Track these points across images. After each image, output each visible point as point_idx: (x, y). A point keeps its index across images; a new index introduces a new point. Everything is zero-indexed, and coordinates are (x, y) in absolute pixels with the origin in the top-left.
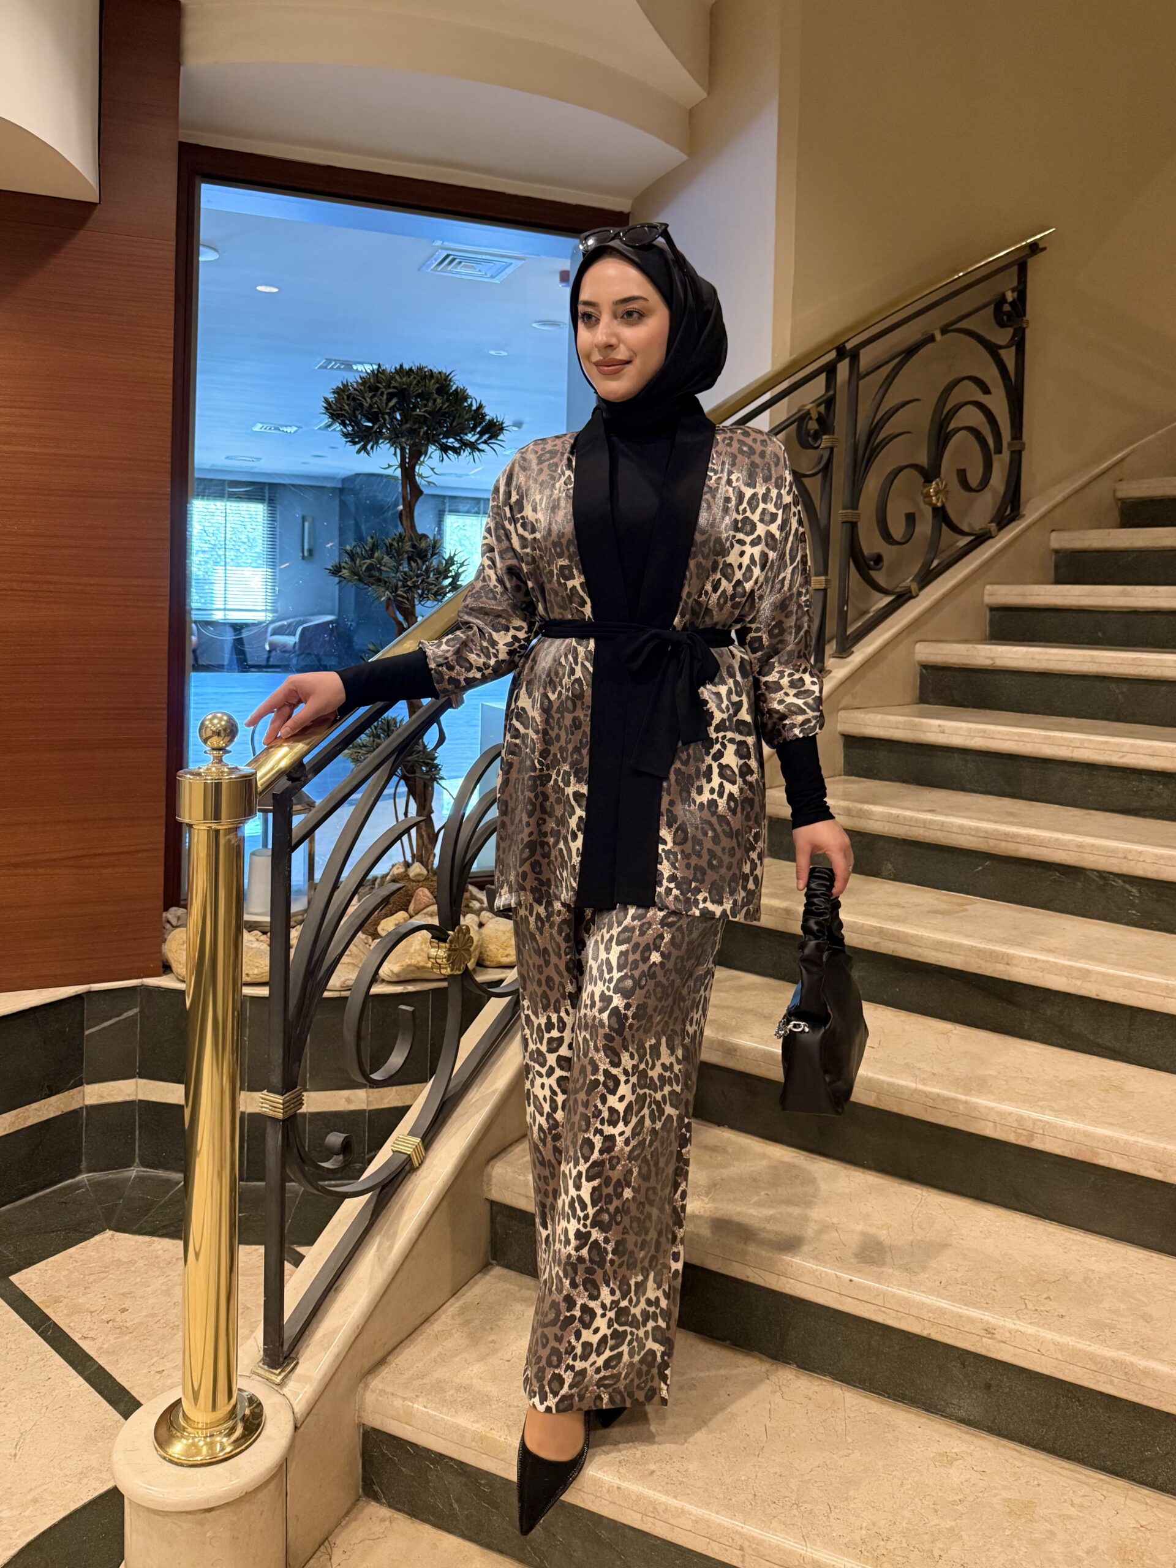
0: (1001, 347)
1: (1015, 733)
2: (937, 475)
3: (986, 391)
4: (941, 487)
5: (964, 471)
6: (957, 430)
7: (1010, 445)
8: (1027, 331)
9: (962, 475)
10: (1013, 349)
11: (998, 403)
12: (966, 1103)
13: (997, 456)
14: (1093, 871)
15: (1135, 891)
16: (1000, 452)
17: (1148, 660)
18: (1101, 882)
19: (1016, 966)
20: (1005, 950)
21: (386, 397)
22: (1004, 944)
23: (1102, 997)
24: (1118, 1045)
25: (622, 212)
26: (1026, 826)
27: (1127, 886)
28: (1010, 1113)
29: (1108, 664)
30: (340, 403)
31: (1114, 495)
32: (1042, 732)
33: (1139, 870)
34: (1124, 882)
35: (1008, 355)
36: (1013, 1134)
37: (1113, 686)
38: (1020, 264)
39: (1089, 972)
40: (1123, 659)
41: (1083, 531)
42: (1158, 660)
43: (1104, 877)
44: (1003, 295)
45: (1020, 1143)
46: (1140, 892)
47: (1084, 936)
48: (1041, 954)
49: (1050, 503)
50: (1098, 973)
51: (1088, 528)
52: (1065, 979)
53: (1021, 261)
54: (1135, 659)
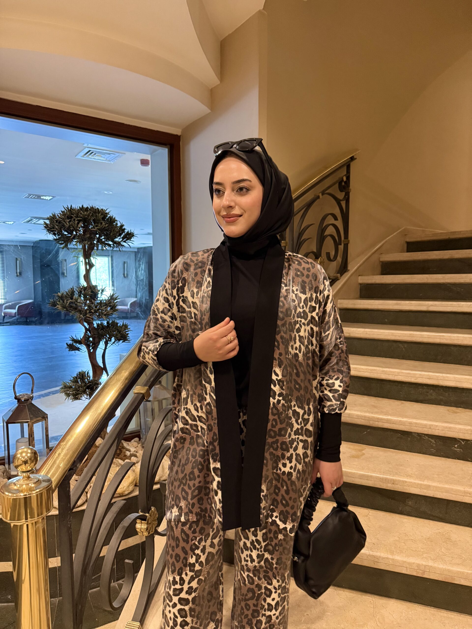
0: (341, 200)
1: (369, 369)
2: (320, 255)
3: (336, 219)
4: (322, 260)
5: (329, 253)
6: (327, 236)
7: (343, 241)
8: (351, 194)
9: (328, 254)
10: (345, 201)
11: (339, 224)
12: (393, 559)
13: (340, 246)
14: (415, 433)
15: (433, 441)
16: (341, 245)
17: (416, 334)
18: (419, 438)
19: (397, 484)
20: (392, 477)
21: (76, 222)
22: (390, 474)
23: (436, 496)
24: (441, 516)
25: (177, 135)
26: (385, 414)
27: (430, 439)
28: (414, 563)
29: (399, 336)
30: (52, 224)
31: (379, 260)
32: (381, 369)
33: (436, 433)
34: (429, 437)
35: (343, 204)
36: (415, 572)
37: (400, 345)
38: (347, 165)
39: (429, 486)
40: (405, 334)
41: (372, 276)
42: (420, 335)
43: (420, 436)
44: (343, 178)
45: (418, 575)
46: (435, 441)
47: (417, 464)
48: (408, 479)
49: (359, 265)
50: (434, 487)
51: (374, 275)
52: (419, 489)
53: (348, 164)
54: (410, 334)
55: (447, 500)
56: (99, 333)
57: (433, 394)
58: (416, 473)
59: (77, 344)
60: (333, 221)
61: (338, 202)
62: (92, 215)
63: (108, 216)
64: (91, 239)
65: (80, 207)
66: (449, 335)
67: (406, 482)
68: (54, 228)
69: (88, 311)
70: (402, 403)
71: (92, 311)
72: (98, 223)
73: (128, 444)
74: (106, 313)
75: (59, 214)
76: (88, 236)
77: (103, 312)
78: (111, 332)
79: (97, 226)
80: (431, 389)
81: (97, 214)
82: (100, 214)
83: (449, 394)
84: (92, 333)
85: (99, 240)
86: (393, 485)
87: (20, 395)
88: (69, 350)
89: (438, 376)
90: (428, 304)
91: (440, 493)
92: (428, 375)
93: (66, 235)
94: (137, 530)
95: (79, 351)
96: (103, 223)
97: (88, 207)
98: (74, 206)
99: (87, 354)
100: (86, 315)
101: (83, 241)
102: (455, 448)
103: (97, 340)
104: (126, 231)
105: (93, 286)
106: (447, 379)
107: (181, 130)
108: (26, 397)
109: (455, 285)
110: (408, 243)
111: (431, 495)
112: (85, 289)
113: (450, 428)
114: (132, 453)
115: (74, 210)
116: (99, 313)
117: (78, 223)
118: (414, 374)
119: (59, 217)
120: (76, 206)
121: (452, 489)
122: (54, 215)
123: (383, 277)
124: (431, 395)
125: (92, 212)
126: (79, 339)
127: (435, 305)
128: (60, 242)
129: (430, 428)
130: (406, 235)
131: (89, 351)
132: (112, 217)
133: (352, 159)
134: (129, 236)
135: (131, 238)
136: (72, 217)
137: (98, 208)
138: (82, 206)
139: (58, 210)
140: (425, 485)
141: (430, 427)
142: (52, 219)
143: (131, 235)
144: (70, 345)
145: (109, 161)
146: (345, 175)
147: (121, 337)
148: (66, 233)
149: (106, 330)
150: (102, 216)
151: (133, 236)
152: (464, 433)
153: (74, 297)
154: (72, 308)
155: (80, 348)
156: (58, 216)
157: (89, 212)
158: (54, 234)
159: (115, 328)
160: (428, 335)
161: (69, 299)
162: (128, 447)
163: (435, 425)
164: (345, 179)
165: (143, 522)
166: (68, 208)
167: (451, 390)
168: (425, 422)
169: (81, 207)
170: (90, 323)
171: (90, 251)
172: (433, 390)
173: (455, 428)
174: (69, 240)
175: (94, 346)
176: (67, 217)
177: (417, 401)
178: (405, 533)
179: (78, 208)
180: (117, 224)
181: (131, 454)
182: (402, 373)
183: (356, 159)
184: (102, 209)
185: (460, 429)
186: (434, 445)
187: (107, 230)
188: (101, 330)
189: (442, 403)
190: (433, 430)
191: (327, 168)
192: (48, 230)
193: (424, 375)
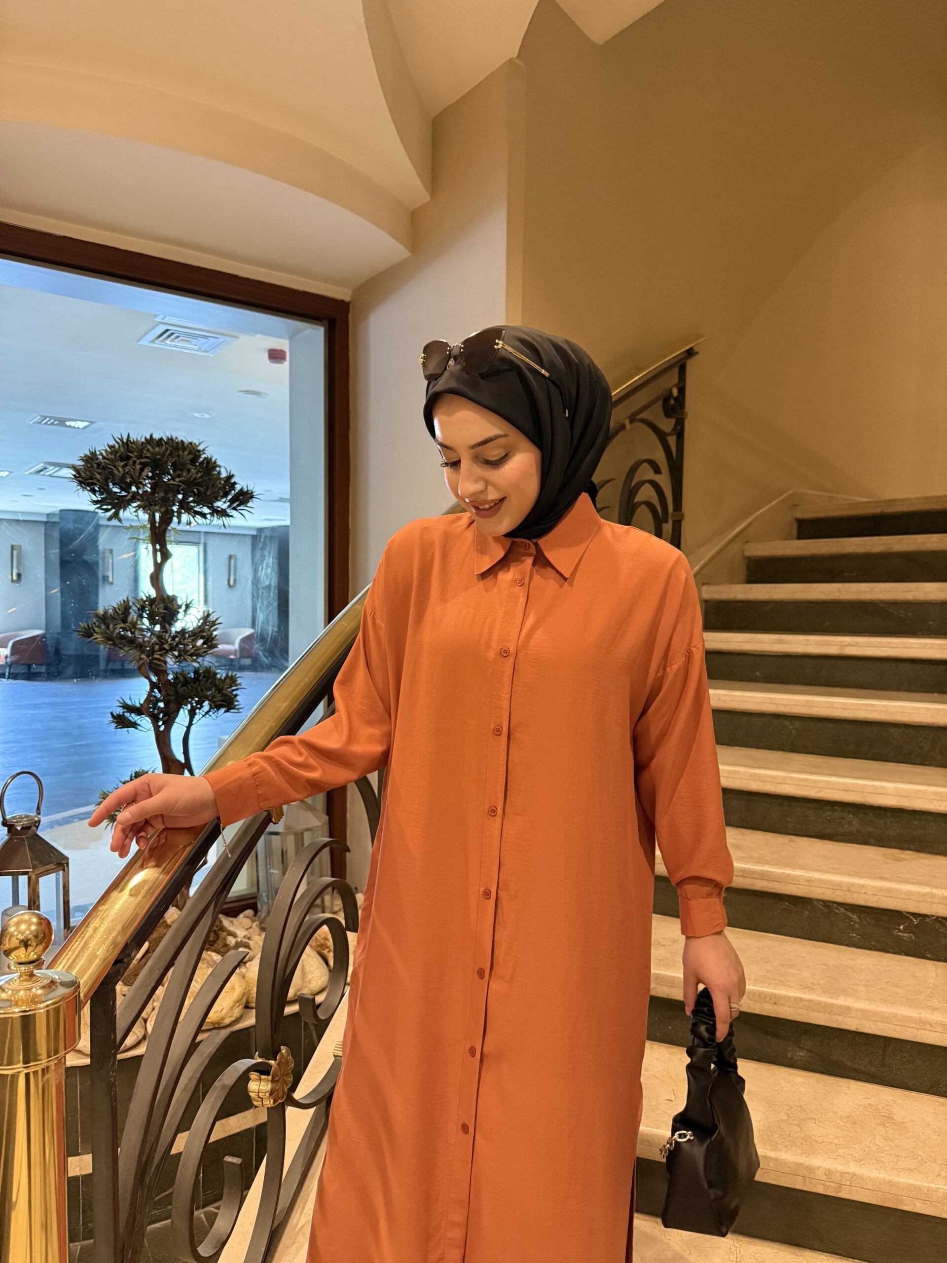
0: (668, 434)
3: (657, 471)
6: (640, 504)
7: (672, 515)
8: (686, 421)
10: (675, 437)
11: (664, 480)
12: (776, 1159)
13: (664, 525)
14: (818, 900)
15: (855, 917)
16: (667, 522)
17: (818, 702)
18: (826, 910)
19: (783, 1005)
20: (771, 991)
21: (138, 467)
22: (770, 984)
23: (862, 1030)
24: (873, 1070)
25: (343, 301)
26: (759, 862)
27: (849, 914)
28: (818, 1168)
29: (784, 705)
30: (90, 471)
31: (743, 555)
32: (749, 770)
33: (861, 900)
34: (846, 909)
35: (672, 441)
36: (822, 1187)
37: (787, 723)
38: (680, 366)
39: (849, 1009)
40: (797, 701)
41: (729, 586)
42: (827, 702)
43: (828, 905)
44: (671, 391)
45: (828, 1193)
46: (860, 918)
47: (823, 964)
48: (804, 993)
49: (702, 563)
50: (858, 1010)
51: (732, 583)
52: (827, 1016)
53: (682, 363)
54: (807, 701)
55: (885, 1037)
56: (177, 692)
57: (854, 823)
58: (822, 982)
59: (133, 715)
60: (651, 475)
61: (662, 436)
62: (171, 454)
63: (203, 456)
64: (166, 503)
65: (146, 439)
66: (885, 703)
67: (801, 999)
68: (92, 479)
69: (157, 647)
70: (791, 841)
71: (166, 646)
72: (181, 470)
73: (232, 922)
74: (193, 651)
75: (103, 452)
76: (162, 494)
77: (188, 648)
78: (202, 690)
79: (179, 476)
80: (849, 812)
81: (181, 452)
82: (186, 453)
83: (886, 823)
84: (163, 692)
85: (185, 506)
86: (775, 1007)
87: (14, 818)
88: (116, 728)
89: (863, 786)
90: (842, 642)
91: (871, 1023)
92: (844, 783)
93: (116, 493)
94: (251, 1094)
95: (136, 728)
96: (193, 470)
97: (161, 439)
98: (133, 437)
99: (152, 735)
100: (153, 654)
101: (151, 505)
102: (900, 931)
103: (173, 706)
104: (238, 488)
105: (168, 596)
106: (881, 791)
107: (350, 292)
108: (25, 822)
109: (895, 604)
110: (801, 522)
111: (853, 1028)
112: (152, 601)
113: (889, 890)
114: (239, 940)
115: (134, 443)
116: (179, 652)
117: (142, 470)
118: (815, 781)
119: (104, 458)
120: (139, 435)
121: (895, 1016)
122: (94, 454)
123: (751, 589)
124: (850, 823)
125: (170, 448)
126: (138, 705)
127: (856, 645)
128: (105, 507)
129: (849, 890)
130: (795, 506)
131: (157, 728)
132: (211, 458)
133: (690, 353)
134: (244, 498)
135: (248, 502)
136: (129, 458)
137: (182, 441)
138: (151, 436)
139: (101, 444)
140: (840, 1007)
141: (849, 888)
142: (90, 459)
143: (248, 496)
144: (119, 716)
145: (206, 351)
146: (676, 385)
147: (222, 701)
148: (116, 490)
149: (192, 687)
150: (191, 456)
151: (252, 497)
152: (918, 901)
153: (129, 619)
154: (123, 641)
155: (138, 722)
156: (101, 454)
157: (164, 448)
158: (93, 491)
159: (211, 683)
160: (842, 703)
161: (120, 621)
162: (231, 929)
163: (858, 884)
164: (675, 392)
165: (263, 1077)
166: (122, 440)
167: (889, 815)
168: (838, 878)
169: (148, 437)
170: (160, 671)
171: (164, 526)
172: (853, 814)
173: (901, 891)
174: (123, 502)
175: (166, 718)
176: (120, 456)
177: (821, 836)
178: (800, 1107)
179: (143, 440)
180: (219, 473)
181: (237, 942)
182: (791, 778)
183: (697, 353)
184: (191, 443)
185: (909, 893)
186: (857, 926)
187: (199, 485)
188: (183, 686)
189: (872, 841)
190: (855, 895)
191: (639, 370)
192: (81, 483)
193: (837, 783)
